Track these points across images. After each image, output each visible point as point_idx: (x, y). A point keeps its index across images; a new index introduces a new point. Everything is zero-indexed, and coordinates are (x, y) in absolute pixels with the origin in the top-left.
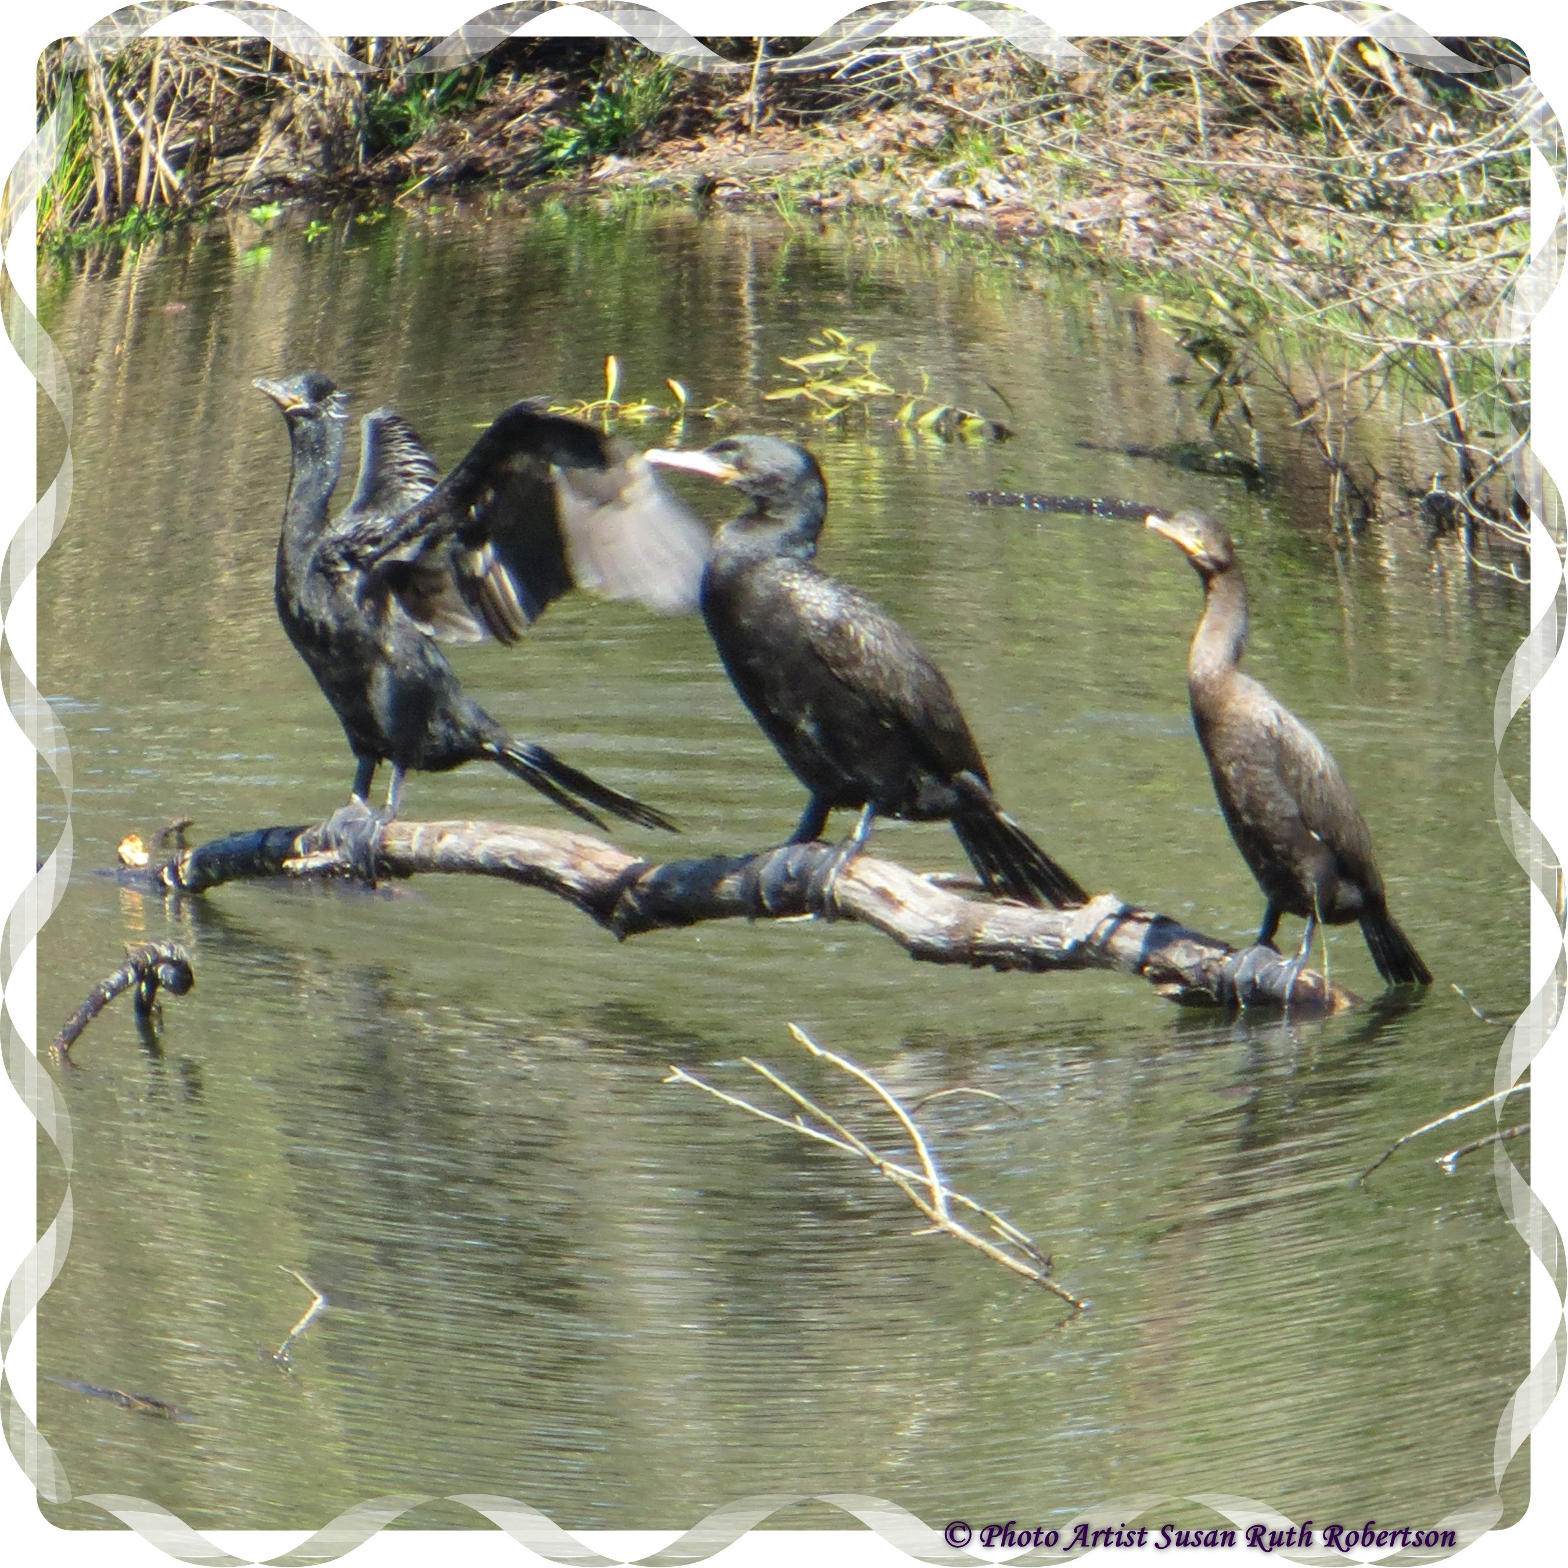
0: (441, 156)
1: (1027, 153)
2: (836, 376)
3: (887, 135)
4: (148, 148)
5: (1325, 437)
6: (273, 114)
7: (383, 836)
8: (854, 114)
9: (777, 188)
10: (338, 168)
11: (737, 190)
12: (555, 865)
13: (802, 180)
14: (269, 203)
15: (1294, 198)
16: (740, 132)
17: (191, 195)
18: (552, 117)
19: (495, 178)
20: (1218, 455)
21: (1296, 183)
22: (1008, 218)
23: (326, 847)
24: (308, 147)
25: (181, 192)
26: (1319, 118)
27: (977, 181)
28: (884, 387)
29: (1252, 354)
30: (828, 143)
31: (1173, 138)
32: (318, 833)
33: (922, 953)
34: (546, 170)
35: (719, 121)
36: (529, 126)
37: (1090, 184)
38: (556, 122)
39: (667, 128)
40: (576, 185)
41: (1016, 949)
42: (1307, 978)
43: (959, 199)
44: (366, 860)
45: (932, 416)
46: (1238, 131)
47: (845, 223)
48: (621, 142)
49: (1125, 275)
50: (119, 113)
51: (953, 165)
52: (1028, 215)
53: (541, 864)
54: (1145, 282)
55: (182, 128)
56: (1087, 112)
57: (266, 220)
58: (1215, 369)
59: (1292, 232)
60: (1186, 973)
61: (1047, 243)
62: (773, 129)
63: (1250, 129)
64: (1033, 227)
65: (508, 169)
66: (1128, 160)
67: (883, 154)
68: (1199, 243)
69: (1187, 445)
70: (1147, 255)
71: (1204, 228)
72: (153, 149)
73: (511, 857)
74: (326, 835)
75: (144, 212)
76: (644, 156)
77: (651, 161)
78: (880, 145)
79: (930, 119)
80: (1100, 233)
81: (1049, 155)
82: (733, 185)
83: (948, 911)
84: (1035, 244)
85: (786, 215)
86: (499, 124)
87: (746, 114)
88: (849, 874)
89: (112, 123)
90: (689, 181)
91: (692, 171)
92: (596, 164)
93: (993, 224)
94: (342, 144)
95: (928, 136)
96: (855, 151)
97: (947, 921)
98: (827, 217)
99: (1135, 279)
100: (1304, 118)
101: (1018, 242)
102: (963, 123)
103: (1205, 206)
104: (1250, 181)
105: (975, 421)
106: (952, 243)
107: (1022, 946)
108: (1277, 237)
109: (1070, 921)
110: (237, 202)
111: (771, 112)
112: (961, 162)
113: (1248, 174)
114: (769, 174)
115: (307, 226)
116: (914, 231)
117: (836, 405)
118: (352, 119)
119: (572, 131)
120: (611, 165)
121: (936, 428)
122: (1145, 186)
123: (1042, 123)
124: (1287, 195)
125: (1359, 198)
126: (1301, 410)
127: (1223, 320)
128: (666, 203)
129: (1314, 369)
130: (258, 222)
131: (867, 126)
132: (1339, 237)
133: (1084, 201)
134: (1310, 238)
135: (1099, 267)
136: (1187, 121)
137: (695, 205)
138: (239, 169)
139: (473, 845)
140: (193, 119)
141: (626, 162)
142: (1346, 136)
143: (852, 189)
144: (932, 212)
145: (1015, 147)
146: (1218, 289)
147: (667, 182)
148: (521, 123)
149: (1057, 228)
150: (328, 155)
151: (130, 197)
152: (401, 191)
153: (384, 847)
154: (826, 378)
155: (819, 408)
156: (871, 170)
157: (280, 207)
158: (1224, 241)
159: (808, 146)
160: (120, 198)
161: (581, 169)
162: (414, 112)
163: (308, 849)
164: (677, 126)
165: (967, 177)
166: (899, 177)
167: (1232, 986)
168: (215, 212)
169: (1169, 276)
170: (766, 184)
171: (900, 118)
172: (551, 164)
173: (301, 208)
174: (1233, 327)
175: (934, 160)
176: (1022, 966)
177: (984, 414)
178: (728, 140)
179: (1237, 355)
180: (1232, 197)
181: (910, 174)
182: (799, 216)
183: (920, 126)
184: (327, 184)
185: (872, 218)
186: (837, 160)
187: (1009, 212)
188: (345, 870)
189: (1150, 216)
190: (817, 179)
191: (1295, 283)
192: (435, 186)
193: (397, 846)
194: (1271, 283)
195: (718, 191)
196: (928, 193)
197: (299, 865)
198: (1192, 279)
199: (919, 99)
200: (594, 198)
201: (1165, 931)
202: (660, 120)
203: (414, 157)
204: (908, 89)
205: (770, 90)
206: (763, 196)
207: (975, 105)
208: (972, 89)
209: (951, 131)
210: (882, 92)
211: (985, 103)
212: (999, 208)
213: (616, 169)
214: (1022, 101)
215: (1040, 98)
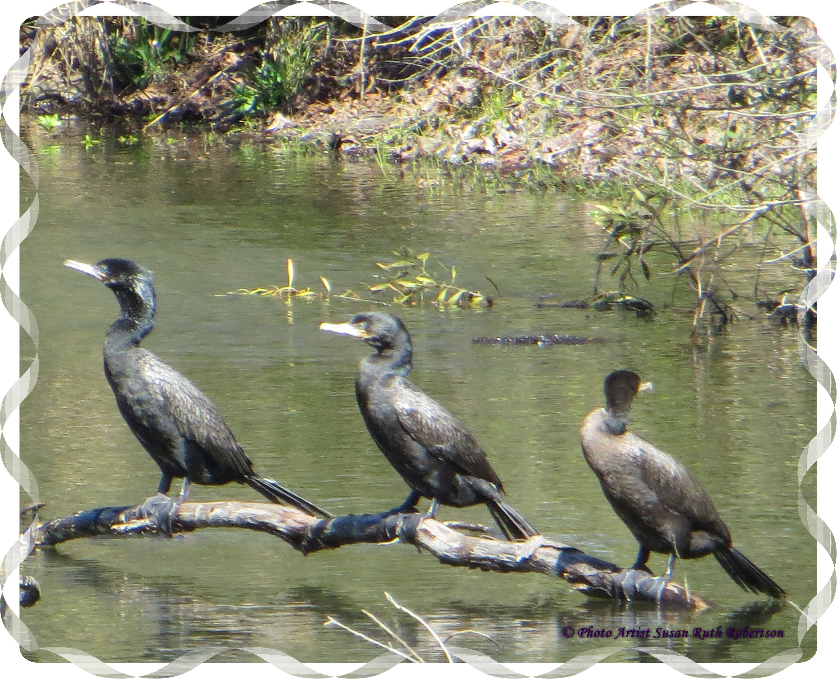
0: (170, 98)
2: (406, 275)
3: (441, 98)
7: (178, 510)
8: (422, 81)
9: (376, 145)
10: (98, 95)
11: (353, 146)
12: (274, 521)
13: (391, 138)
14: (51, 114)
16: (354, 98)
18: (239, 76)
19: (208, 122)
20: (621, 300)
22: (510, 158)
23: (141, 517)
24: (72, 73)
27: (493, 131)
28: (431, 281)
30: (406, 107)
31: (625, 75)
32: (135, 510)
33: (445, 560)
34: (239, 120)
35: (341, 89)
36: (225, 82)
37: (564, 123)
38: (241, 81)
39: (311, 93)
40: (259, 134)
41: (492, 560)
42: (673, 587)
43: (482, 146)
44: (167, 522)
45: (456, 297)
46: (673, 60)
47: (415, 170)
48: (283, 103)
49: (577, 189)
51: (479, 120)
52: (522, 154)
53: (267, 521)
54: (588, 192)
56: (570, 63)
57: (51, 127)
58: (628, 245)
59: (700, 135)
60: (589, 578)
61: (531, 173)
62: (374, 96)
63: (684, 56)
64: (524, 163)
65: (215, 116)
67: (439, 115)
70: (594, 173)
71: (637, 143)
73: (251, 518)
74: (140, 510)
76: (297, 116)
77: (303, 119)
78: (437, 107)
79: (468, 82)
80: (565, 161)
82: (351, 142)
83: (456, 541)
84: (522, 175)
85: (381, 165)
86: (205, 78)
87: (357, 83)
90: (325, 137)
91: (328, 131)
92: (269, 120)
93: (500, 163)
95: (467, 97)
96: (422, 113)
97: (456, 545)
98: (404, 166)
99: (583, 191)
100: (727, 37)
101: (513, 175)
102: (489, 84)
103: (640, 126)
105: (479, 298)
106: (475, 181)
107: (495, 559)
108: (688, 140)
109: (520, 548)
111: (372, 83)
112: (485, 116)
114: (371, 133)
116: (453, 173)
117: (406, 294)
118: (101, 56)
119: (252, 90)
120: (279, 120)
121: (458, 304)
122: (600, 118)
123: (539, 77)
125: (756, 94)
127: (638, 209)
128: (313, 154)
130: (46, 128)
131: (430, 92)
133: (558, 138)
134: (713, 136)
135: (562, 186)
136: (638, 58)
137: (330, 156)
139: (230, 513)
141: (287, 120)
143: (420, 144)
144: (465, 158)
147: (312, 138)
148: (219, 79)
149: (538, 160)
152: (147, 122)
153: (178, 516)
154: (401, 276)
155: (397, 295)
156: (431, 128)
157: (60, 119)
159: (394, 110)
161: (261, 122)
162: (145, 58)
163: (128, 519)
164: (317, 91)
165: (488, 129)
166: (447, 133)
167: (621, 588)
169: (606, 185)
170: (370, 141)
171: (450, 83)
172: (242, 116)
174: (644, 213)
175: (468, 117)
176: (495, 569)
177: (483, 294)
178: (348, 105)
180: (661, 115)
181: (454, 129)
182: (389, 166)
183: (461, 89)
184: (92, 107)
185: (430, 166)
186: (412, 121)
187: (509, 153)
188: (153, 529)
189: (600, 141)
190: (399, 137)
191: (696, 174)
192: (169, 121)
193: (186, 515)
195: (343, 146)
196: (463, 144)
197: (122, 527)
198: (621, 184)
199: (463, 66)
200: (271, 146)
201: (574, 555)
202: (305, 87)
203: (151, 96)
204: (456, 58)
205: (372, 62)
206: (368, 150)
207: (496, 67)
208: (495, 54)
209: (480, 91)
210: (439, 62)
211: (503, 66)
212: (504, 150)
213: (282, 124)
214: (527, 60)
215: (538, 56)
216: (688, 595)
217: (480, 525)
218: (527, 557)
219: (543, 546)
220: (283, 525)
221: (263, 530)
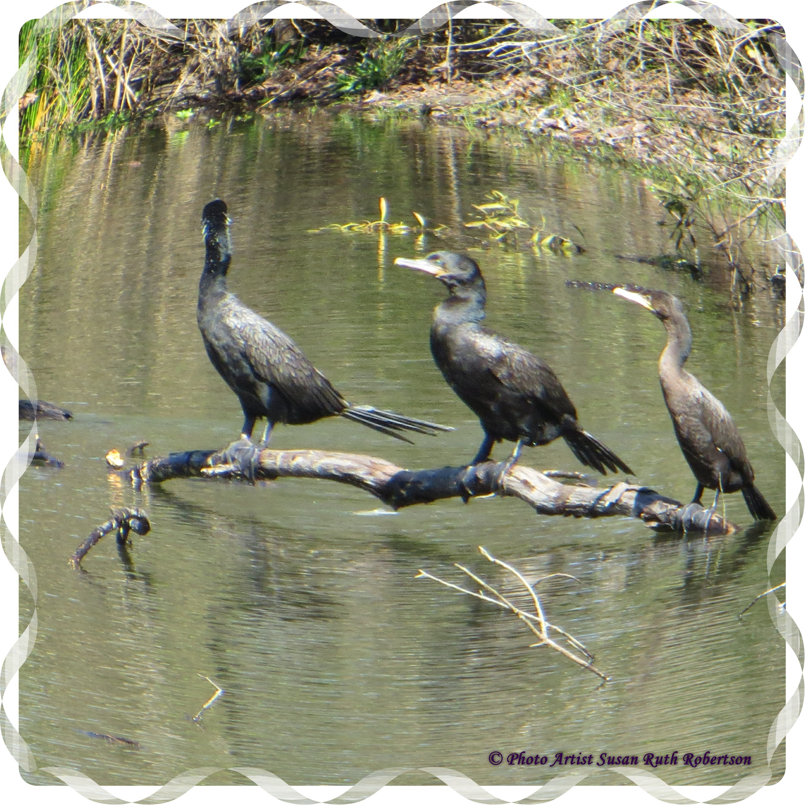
0: (282, 87)
1: (587, 102)
2: (501, 216)
3: (517, 88)
4: (120, 80)
5: (729, 251)
6: (188, 63)
7: (259, 457)
8: (500, 76)
9: (463, 113)
10: (224, 92)
11: (443, 113)
12: (361, 473)
13: (475, 110)
14: (187, 109)
15: (714, 127)
16: (442, 82)
17: (142, 104)
18: (341, 69)
19: (312, 100)
20: (679, 262)
21: (715, 119)
22: (579, 135)
23: (225, 462)
24: (207, 80)
25: (138, 103)
26: (727, 85)
27: (563, 115)
28: (524, 223)
29: (695, 209)
30: (488, 91)
31: (656, 95)
32: (221, 455)
33: (542, 510)
34: (339, 96)
35: (431, 76)
36: (330, 73)
37: (618, 119)
38: (343, 71)
39: (404, 78)
40: (356, 105)
41: (584, 507)
42: (715, 518)
43: (555, 124)
44: (249, 468)
45: (548, 240)
46: (687, 92)
47: (500, 135)
48: (380, 84)
49: (635, 167)
50: (104, 62)
51: (551, 106)
52: (589, 134)
53: (352, 473)
54: (645, 171)
55: (138, 70)
56: (615, 80)
57: (185, 118)
58: (679, 218)
59: (714, 145)
60: (660, 516)
61: (598, 150)
62: (459, 82)
63: (693, 91)
64: (591, 141)
65: (318, 95)
66: (635, 106)
67: (516, 98)
68: (670, 151)
69: (665, 257)
70: (646, 158)
71: (672, 143)
72: (122, 80)
73: (335, 469)
74: (225, 455)
75: (118, 113)
76: (392, 93)
77: (397, 95)
78: (514, 94)
79: (538, 81)
80: (623, 145)
81: (597, 103)
82: (440, 111)
83: (553, 490)
84: (592, 150)
85: (469, 128)
86: (313, 72)
87: (445, 73)
88: (510, 474)
89: (100, 67)
90: (417, 107)
91: (419, 102)
92: (366, 96)
93: (572, 138)
94: (226, 79)
95: (538, 90)
96: (502, 96)
97: (554, 494)
98: (490, 131)
99: (640, 169)
100: (719, 85)
101: (584, 149)
102: (554, 84)
103: (672, 131)
104: (693, 118)
105: (568, 243)
106: (553, 148)
107: (587, 505)
108: (706, 147)
110: (169, 108)
111: (457, 74)
112: (555, 105)
113: (693, 115)
114: (459, 105)
115: (208, 121)
116: (534, 141)
117: (501, 232)
118: (231, 66)
119: (352, 77)
120: (375, 96)
121: (550, 247)
122: (644, 120)
123: (593, 85)
124: (711, 125)
125: (745, 127)
126: (718, 237)
127: (682, 192)
128: (406, 118)
129: (724, 215)
130: (181, 119)
131: (507, 83)
132: (736, 148)
133: (615, 128)
134: (722, 148)
135: (623, 163)
136: (663, 86)
137: (422, 120)
138: (169, 91)
139: (313, 462)
140: (144, 65)
141: (383, 95)
142: (739, 95)
143: (502, 117)
144: (542, 131)
145: (581, 98)
146: (679, 175)
147: (405, 106)
148: (325, 71)
149: (602, 141)
150: (218, 84)
151: (111, 105)
152: (260, 105)
153: (260, 463)
154: (495, 216)
155: (493, 233)
156: (511, 107)
157: (193, 111)
158: (681, 150)
159: (478, 92)
160: (105, 106)
161: (359, 97)
162: (266, 64)
163: (215, 463)
164: (409, 78)
165: (558, 113)
166: (524, 111)
167: (681, 522)
168: (156, 114)
169: (656, 169)
170: (458, 111)
171: (523, 79)
172: (342, 94)
173: (204, 113)
174: (686, 195)
175: (541, 103)
176: (587, 515)
177: (572, 240)
178: (437, 86)
179: (688, 210)
180: (685, 127)
181: (530, 110)
182: (476, 129)
183: (533, 84)
184: (218, 100)
185: (513, 133)
186: (493, 101)
187: (578, 132)
188: (237, 475)
189: (646, 136)
190: (484, 110)
191: (715, 172)
192: (279, 102)
193: (268, 462)
194: (704, 172)
195: (433, 113)
196: (539, 120)
197: (210, 471)
198: (667, 170)
199: (532, 70)
200: (367, 113)
201: (650, 496)
202: (399, 73)
203: (267, 87)
204: (526, 65)
205: (456, 61)
206: (456, 117)
207: (560, 75)
208: (558, 66)
209: (549, 88)
210: (513, 65)
211: (565, 74)
212: (574, 130)
213: (378, 98)
214: (583, 73)
215: (591, 72)
216: (725, 523)
217: (577, 473)
218: (614, 501)
219: (628, 490)
220: (371, 478)
221: (348, 482)
